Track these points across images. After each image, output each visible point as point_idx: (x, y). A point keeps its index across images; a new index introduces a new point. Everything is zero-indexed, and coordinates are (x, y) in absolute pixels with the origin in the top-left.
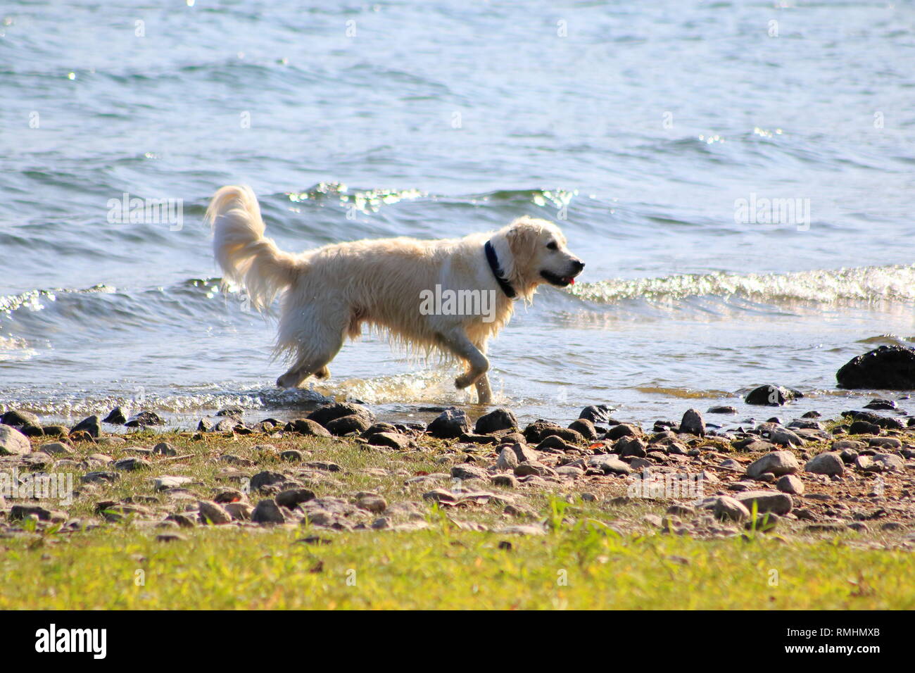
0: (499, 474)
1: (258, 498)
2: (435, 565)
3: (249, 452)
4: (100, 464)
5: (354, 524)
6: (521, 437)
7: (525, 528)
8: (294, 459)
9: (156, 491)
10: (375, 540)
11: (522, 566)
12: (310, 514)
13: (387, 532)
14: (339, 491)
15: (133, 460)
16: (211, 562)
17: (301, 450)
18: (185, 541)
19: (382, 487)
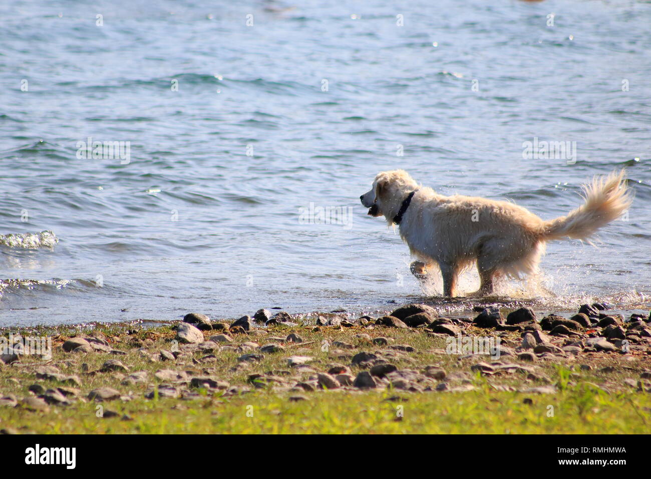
0: (524, 352)
1: (358, 370)
2: (479, 415)
3: (352, 339)
4: (250, 349)
5: (423, 388)
6: (538, 326)
7: (542, 389)
8: (382, 344)
9: (288, 367)
10: (438, 399)
11: (540, 415)
12: (393, 381)
13: (447, 393)
14: (413, 365)
15: (273, 346)
16: (326, 414)
17: (387, 337)
18: (308, 401)
19: (442, 362)
